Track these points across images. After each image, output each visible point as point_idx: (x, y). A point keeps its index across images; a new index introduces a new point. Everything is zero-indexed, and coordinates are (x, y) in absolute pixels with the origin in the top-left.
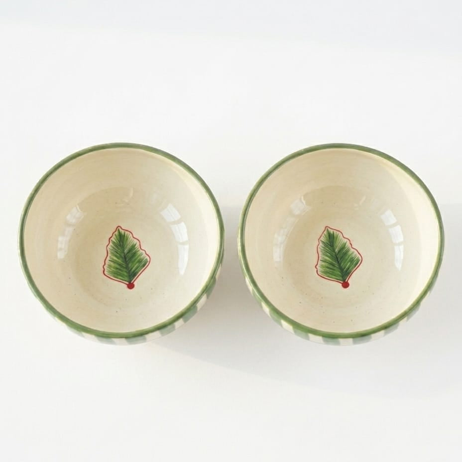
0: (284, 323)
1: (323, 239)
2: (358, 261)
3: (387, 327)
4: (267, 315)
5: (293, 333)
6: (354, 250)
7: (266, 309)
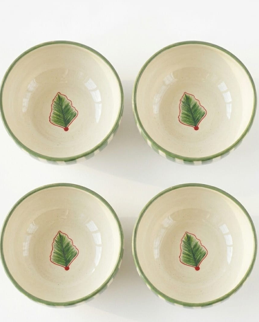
0: (160, 152)
1: (183, 100)
2: (204, 113)
3: (222, 154)
4: (149, 147)
5: (166, 157)
6: (202, 107)
7: (149, 143)
